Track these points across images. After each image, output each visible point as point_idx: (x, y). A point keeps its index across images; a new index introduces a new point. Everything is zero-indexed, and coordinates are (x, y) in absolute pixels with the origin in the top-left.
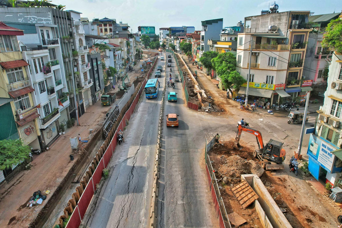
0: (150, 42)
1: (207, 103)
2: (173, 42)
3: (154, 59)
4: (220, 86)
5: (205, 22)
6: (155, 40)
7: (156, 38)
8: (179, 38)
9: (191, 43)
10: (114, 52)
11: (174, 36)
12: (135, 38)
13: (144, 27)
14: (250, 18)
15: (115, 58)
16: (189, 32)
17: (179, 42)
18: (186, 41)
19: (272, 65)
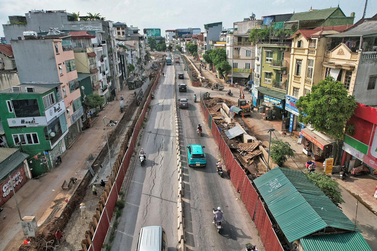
0: (156, 45)
1: (205, 83)
2: (179, 44)
3: (163, 59)
4: (218, 76)
5: (207, 26)
6: (161, 43)
7: (162, 40)
8: (185, 40)
9: (197, 44)
10: (131, 52)
11: (180, 38)
12: (145, 41)
13: (149, 29)
14: (237, 23)
15: (132, 57)
16: (195, 33)
17: (186, 44)
18: (192, 42)
19: (248, 56)
